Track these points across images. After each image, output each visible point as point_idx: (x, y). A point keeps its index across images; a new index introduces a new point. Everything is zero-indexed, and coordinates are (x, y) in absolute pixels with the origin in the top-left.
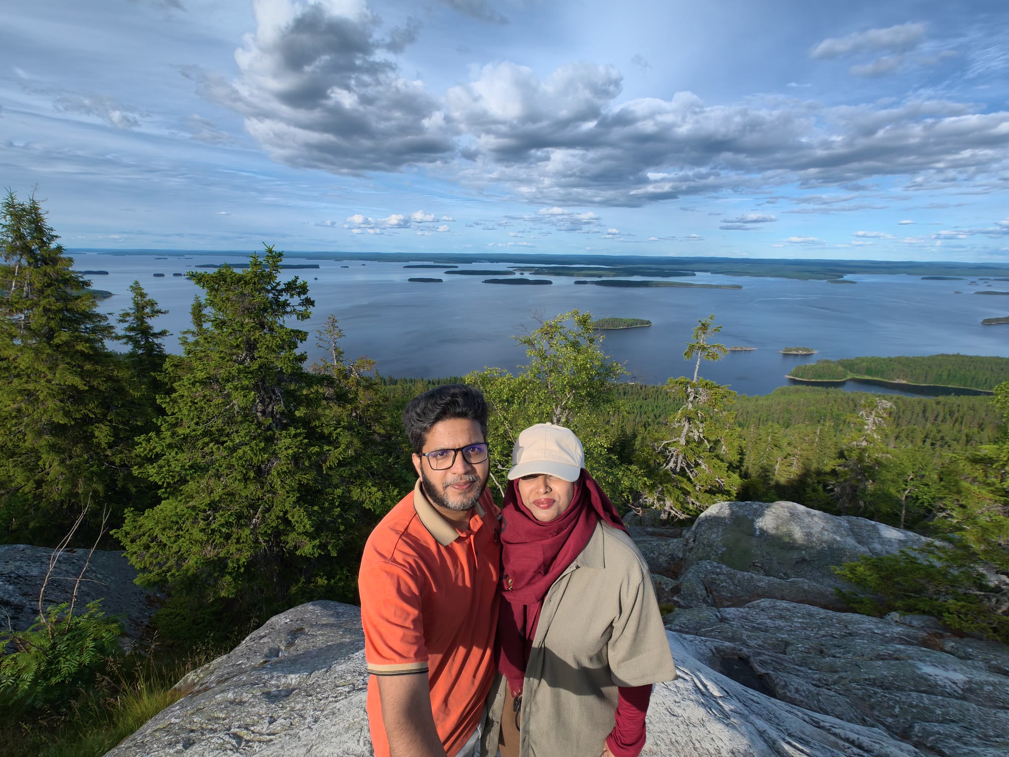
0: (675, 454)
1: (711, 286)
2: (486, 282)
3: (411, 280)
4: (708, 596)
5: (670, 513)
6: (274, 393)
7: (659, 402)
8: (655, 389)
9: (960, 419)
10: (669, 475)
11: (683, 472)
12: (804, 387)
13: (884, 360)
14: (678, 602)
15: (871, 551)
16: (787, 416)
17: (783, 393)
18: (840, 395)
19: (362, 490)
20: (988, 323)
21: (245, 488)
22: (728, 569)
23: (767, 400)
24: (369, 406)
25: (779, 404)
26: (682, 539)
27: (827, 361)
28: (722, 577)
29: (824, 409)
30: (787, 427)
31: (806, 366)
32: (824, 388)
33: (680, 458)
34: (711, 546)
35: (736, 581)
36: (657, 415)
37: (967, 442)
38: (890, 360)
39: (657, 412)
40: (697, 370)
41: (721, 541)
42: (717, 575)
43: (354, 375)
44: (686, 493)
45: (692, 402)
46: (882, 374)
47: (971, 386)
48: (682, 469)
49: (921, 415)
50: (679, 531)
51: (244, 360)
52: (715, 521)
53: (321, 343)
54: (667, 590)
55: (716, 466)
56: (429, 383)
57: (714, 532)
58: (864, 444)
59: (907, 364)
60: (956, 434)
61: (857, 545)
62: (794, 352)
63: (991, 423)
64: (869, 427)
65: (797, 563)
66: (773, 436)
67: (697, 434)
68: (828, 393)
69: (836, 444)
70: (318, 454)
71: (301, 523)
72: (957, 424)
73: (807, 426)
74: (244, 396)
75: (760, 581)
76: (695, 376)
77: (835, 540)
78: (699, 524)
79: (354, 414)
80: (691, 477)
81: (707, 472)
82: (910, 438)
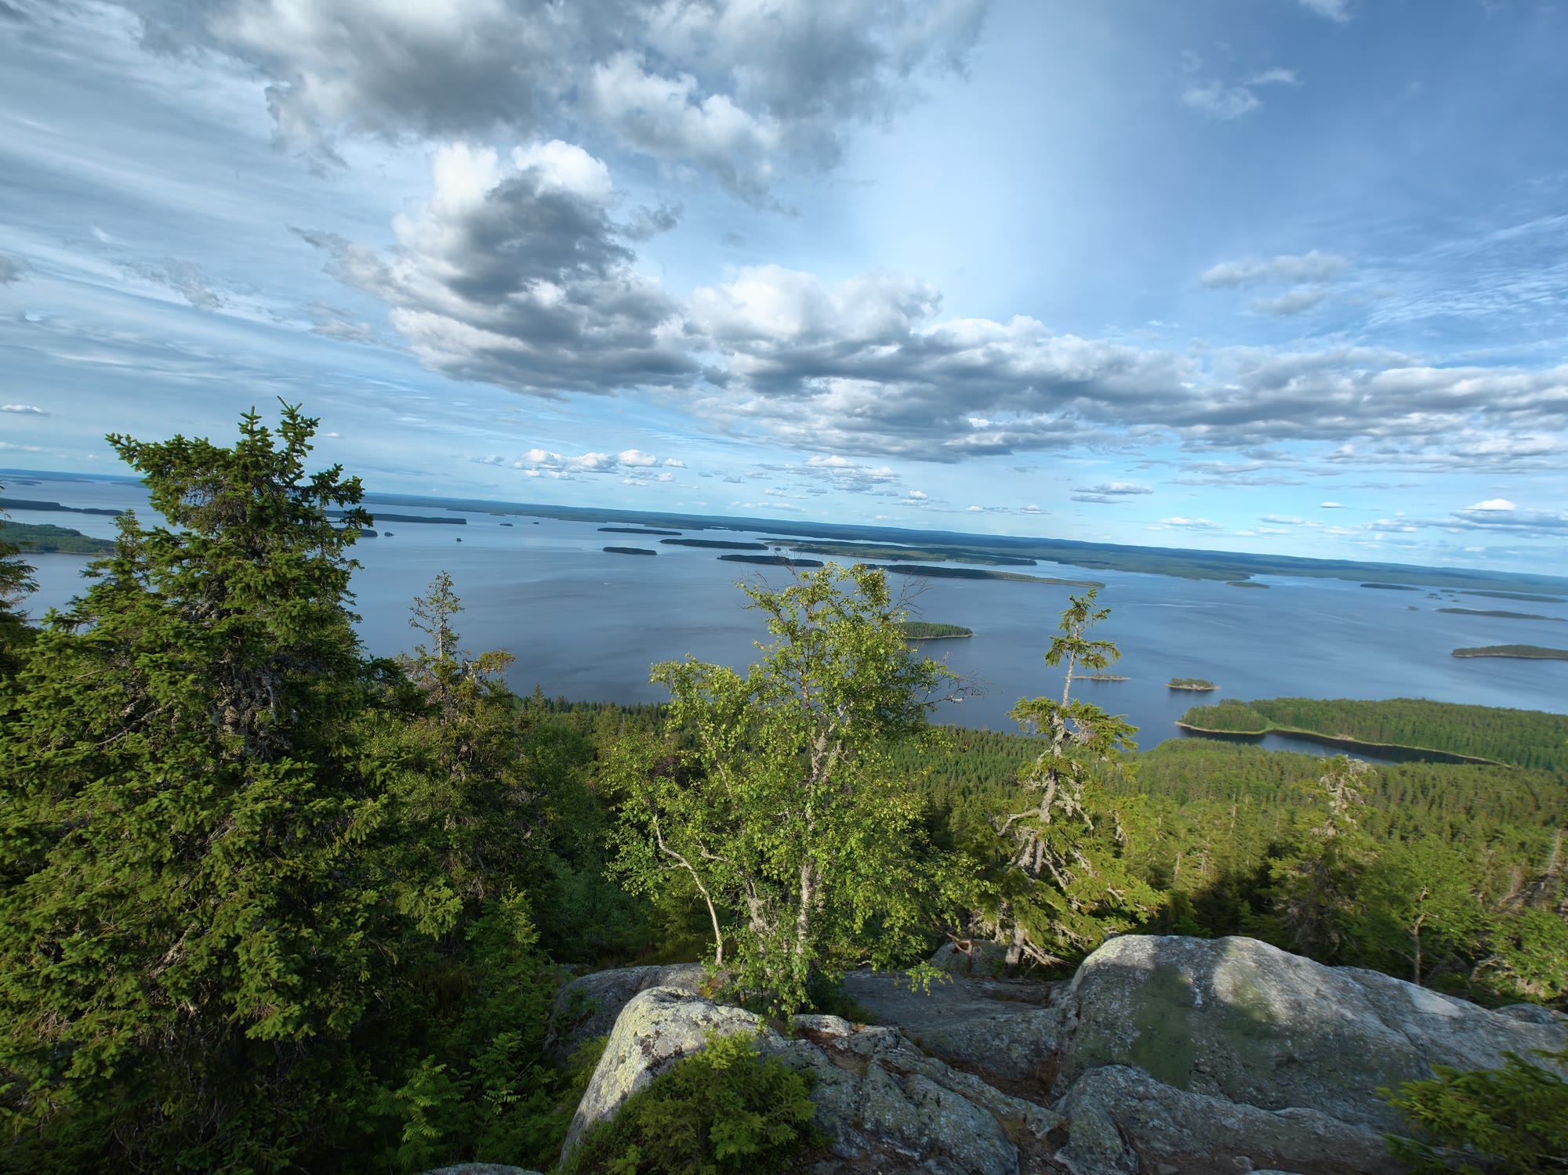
0: (1032, 839)
1: (1058, 582)
2: (724, 558)
3: (608, 550)
4: (1128, 1152)
5: (1022, 953)
6: (260, 686)
7: (986, 756)
8: (979, 735)
9: (1437, 800)
10: (1023, 879)
11: (1045, 874)
12: (1203, 741)
13: (1318, 703)
14: (1064, 1166)
15: (1412, 1041)
16: (1181, 785)
17: (1173, 748)
18: (1259, 756)
19: (421, 894)
20: (1460, 654)
21: (154, 881)
22: (1161, 1086)
23: (1149, 758)
24: (491, 733)
25: (1167, 766)
26: (1054, 1010)
27: (1235, 702)
28: (1151, 1106)
29: (1237, 776)
30: (1182, 804)
31: (1204, 708)
32: (1234, 744)
33: (1042, 845)
34: (1111, 1026)
35: (1179, 1114)
36: (983, 777)
37: (1454, 836)
38: (1327, 704)
39: (983, 773)
40: (1068, 685)
41: (1130, 1016)
42: (1140, 1100)
43: (471, 679)
44: (1052, 914)
45: (1060, 743)
46: (1317, 724)
47: (1446, 748)
48: (1044, 867)
49: (1379, 791)
50: (1043, 989)
51: (202, 616)
52: (1116, 973)
53: (419, 620)
54: (1039, 1136)
55: (1106, 864)
56: (624, 711)
57: (1115, 998)
58: (1331, 832)
59: (1350, 711)
60: (1435, 822)
61: (1384, 1028)
62: (1186, 687)
63: (1483, 807)
64: (1337, 804)
65: (1279, 1065)
66: (1165, 817)
67: (1070, 802)
68: (1240, 752)
69: (1261, 833)
70: (326, 814)
71: (259, 967)
72: (1434, 807)
73: (1213, 802)
74: (171, 683)
75: (1226, 1115)
76: (1066, 696)
77: (1343, 1016)
78: (1085, 980)
79: (464, 749)
80: (1062, 885)
81: (1091, 875)
82: (1368, 827)
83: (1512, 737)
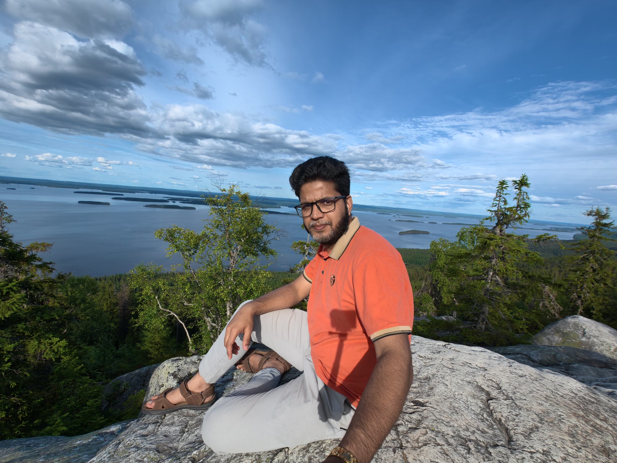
2: (147, 206)
3: (80, 202)
20: (401, 233)
83: (412, 257)
